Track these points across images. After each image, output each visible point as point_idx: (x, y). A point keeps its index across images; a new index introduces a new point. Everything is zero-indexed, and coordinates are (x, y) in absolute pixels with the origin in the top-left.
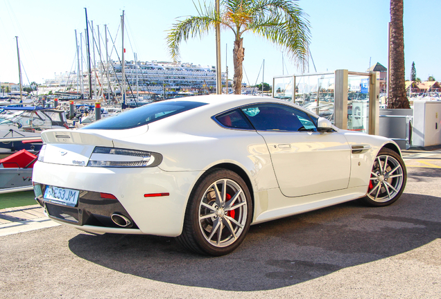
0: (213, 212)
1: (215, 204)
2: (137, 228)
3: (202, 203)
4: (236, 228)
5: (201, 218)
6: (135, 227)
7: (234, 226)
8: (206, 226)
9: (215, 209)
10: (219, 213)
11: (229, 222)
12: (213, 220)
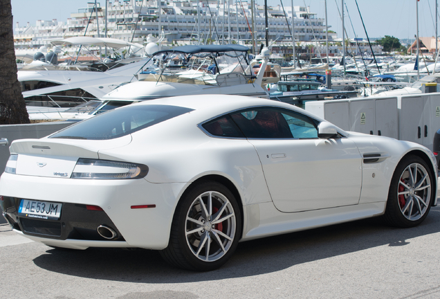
0: (200, 226)
1: (201, 218)
2: (123, 240)
3: (188, 218)
4: (225, 242)
5: (187, 233)
6: (122, 239)
7: (223, 239)
8: (193, 242)
9: (202, 223)
10: (206, 227)
11: (216, 235)
12: (200, 234)
